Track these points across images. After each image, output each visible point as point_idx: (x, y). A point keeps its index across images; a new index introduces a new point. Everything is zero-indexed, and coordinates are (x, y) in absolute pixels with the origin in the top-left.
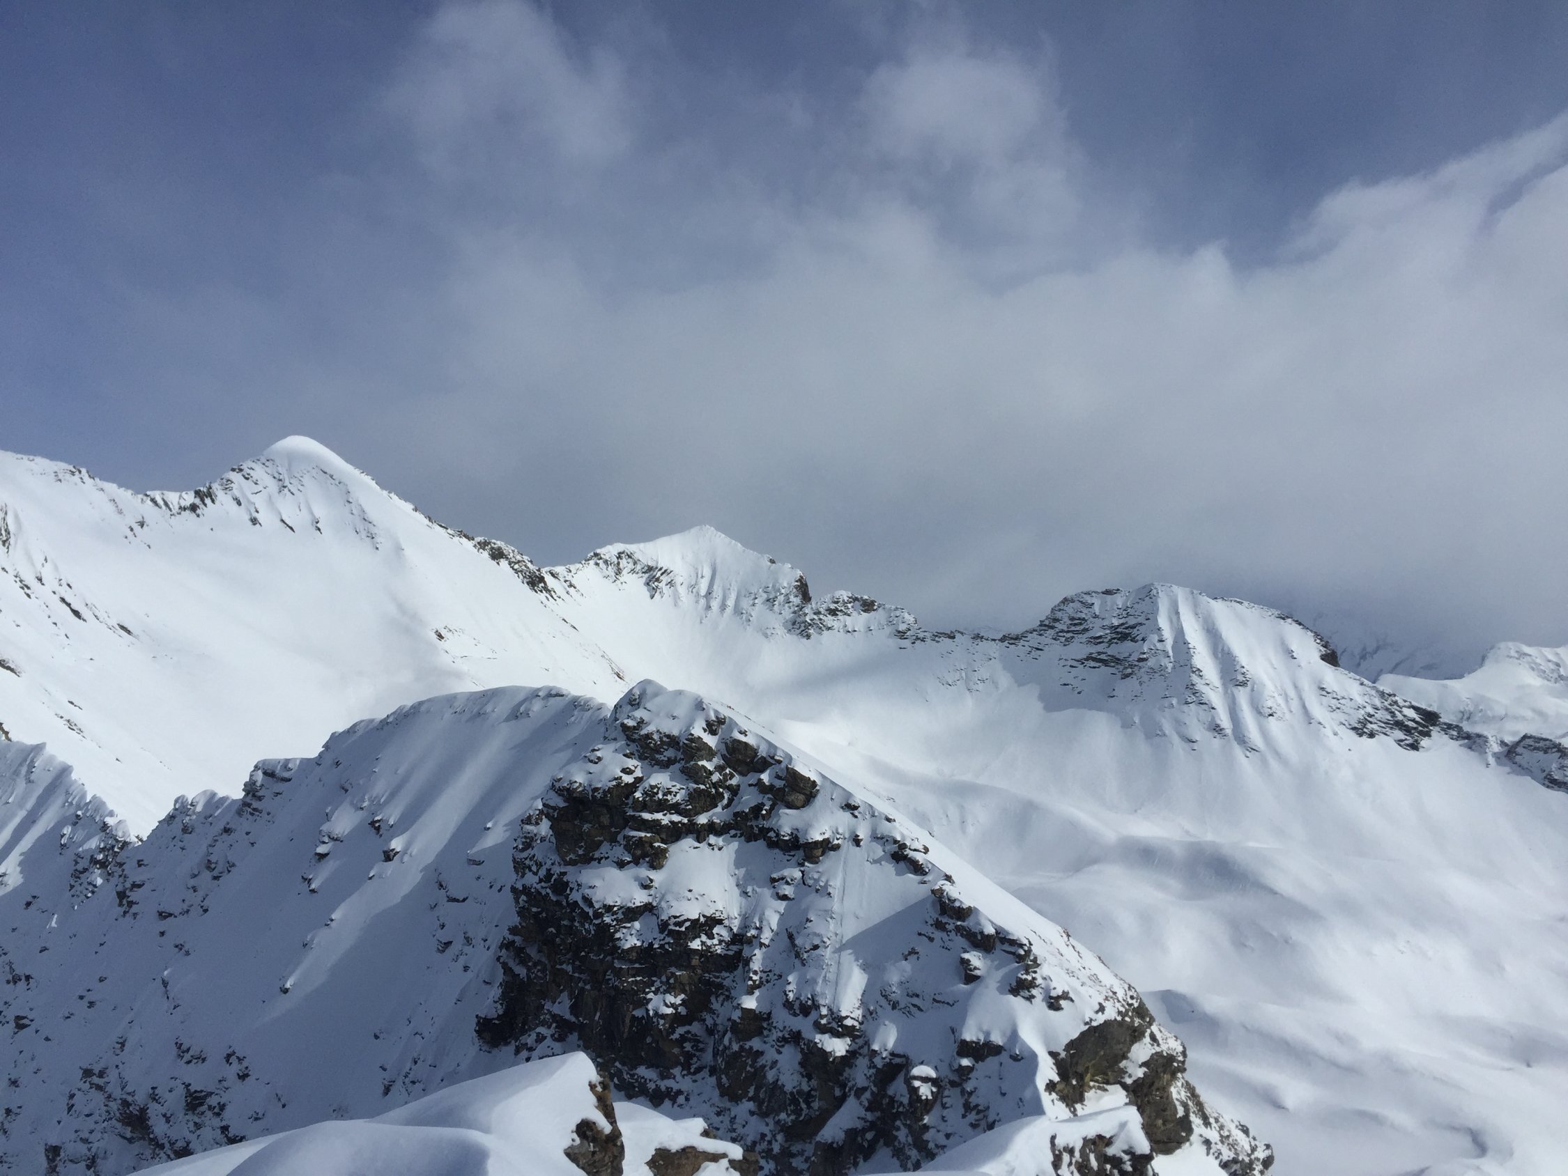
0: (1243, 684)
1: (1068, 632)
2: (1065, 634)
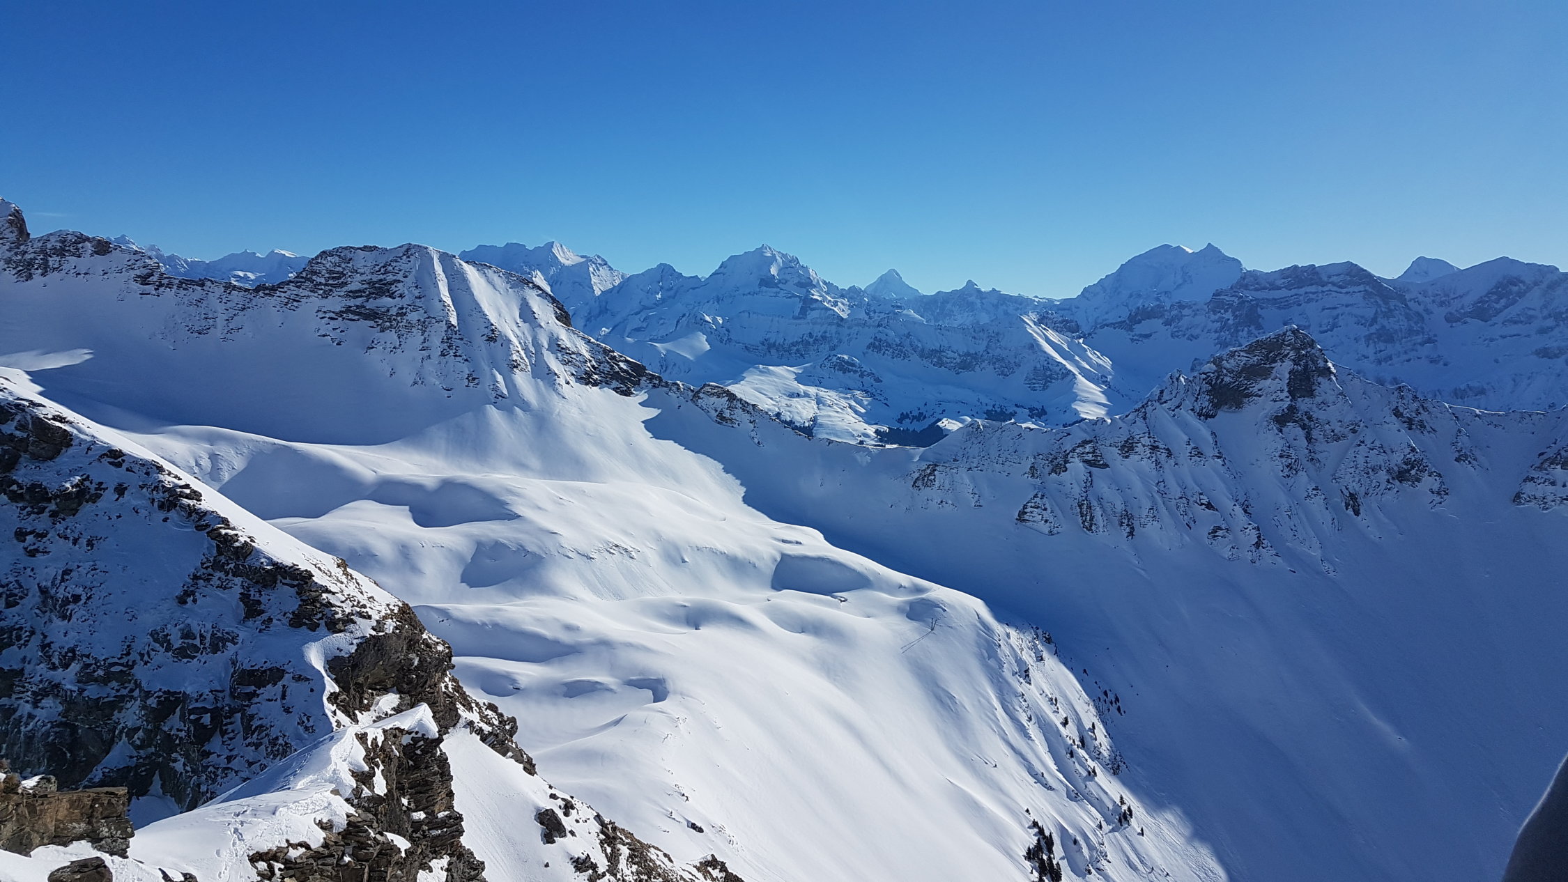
0: (492, 339)
1: (326, 285)
2: (323, 287)
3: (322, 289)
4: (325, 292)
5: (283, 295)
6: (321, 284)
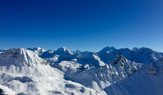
1: (10, 53)
5: (4, 54)
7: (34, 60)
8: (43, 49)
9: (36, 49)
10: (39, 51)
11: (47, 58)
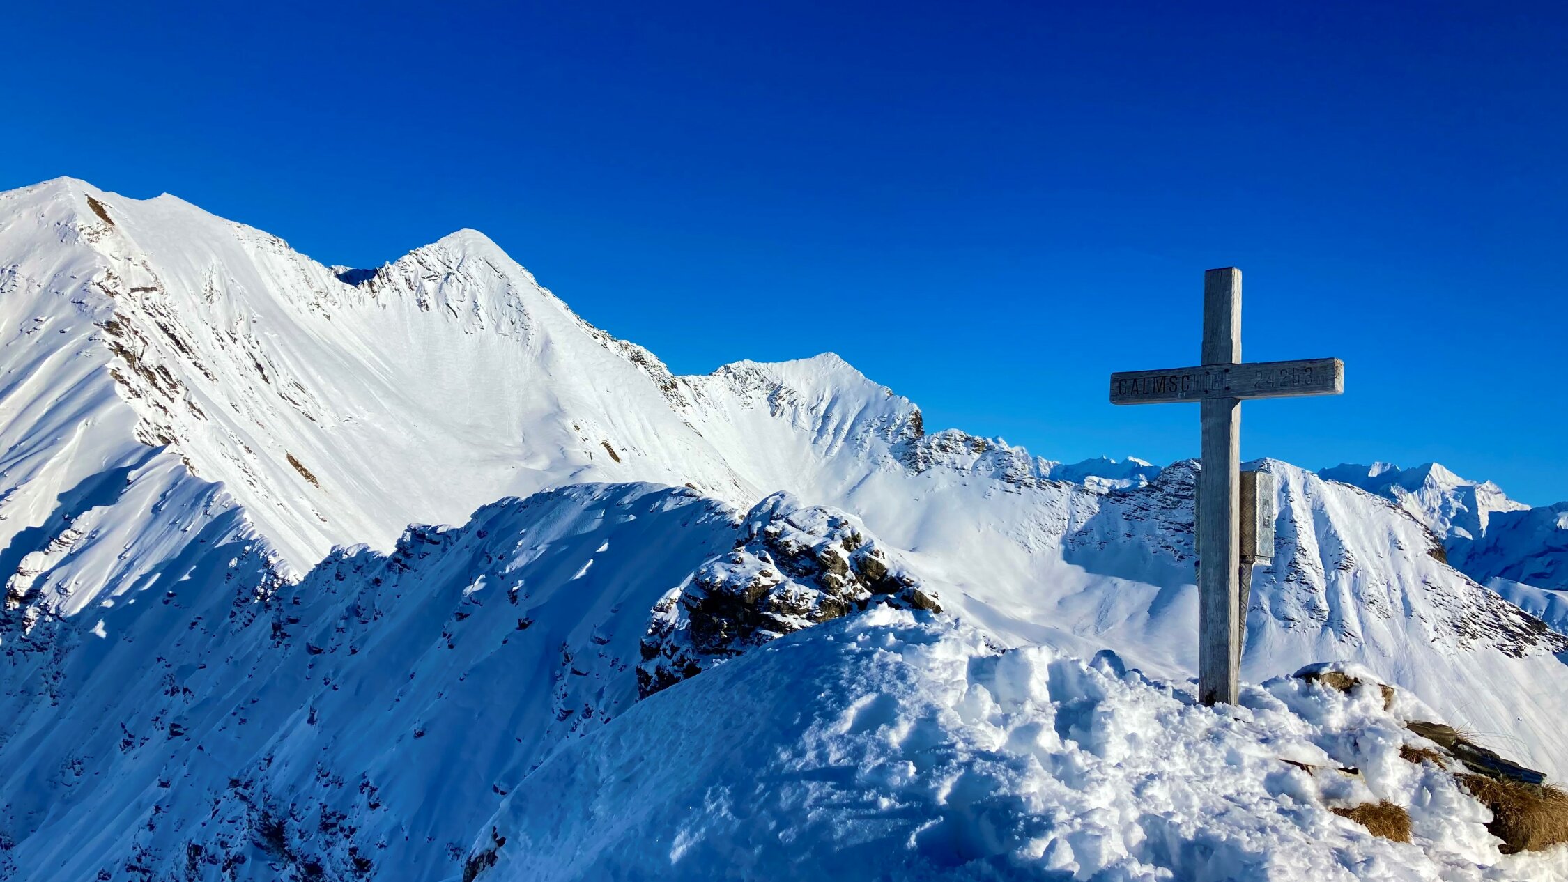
0: (1346, 568)
1: (1175, 496)
2: (1172, 497)
3: (1171, 500)
4: (1173, 503)
5: (1132, 502)
6: (1170, 494)
7: (1383, 589)
8: (1489, 486)
9: (1416, 482)
10: (1445, 501)
11: (1522, 587)
